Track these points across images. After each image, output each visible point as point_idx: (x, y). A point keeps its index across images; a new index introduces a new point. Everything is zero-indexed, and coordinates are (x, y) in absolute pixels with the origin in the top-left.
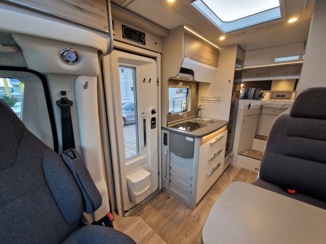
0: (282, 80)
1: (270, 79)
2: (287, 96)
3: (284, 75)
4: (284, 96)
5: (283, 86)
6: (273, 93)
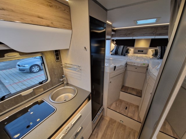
0: (142, 39)
1: (134, 38)
3: (144, 35)
4: (142, 51)
5: (142, 44)
6: (135, 49)
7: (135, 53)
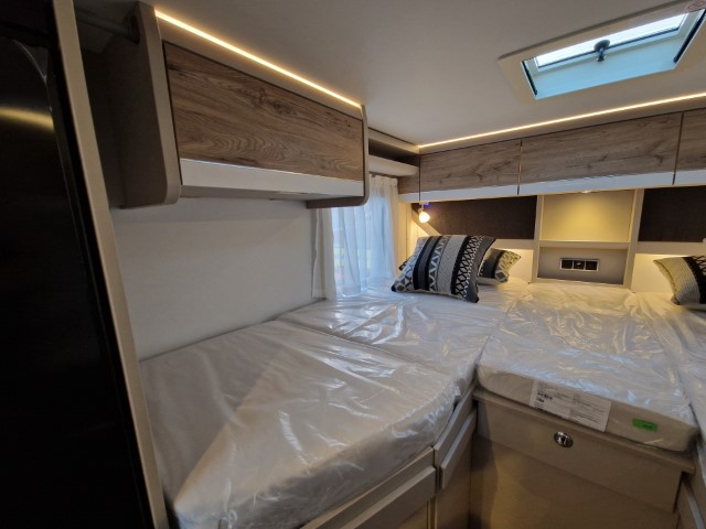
0: (579, 195)
1: (527, 190)
2: (606, 266)
3: (590, 170)
4: (592, 265)
5: (584, 221)
6: (544, 251)
7: (543, 274)
